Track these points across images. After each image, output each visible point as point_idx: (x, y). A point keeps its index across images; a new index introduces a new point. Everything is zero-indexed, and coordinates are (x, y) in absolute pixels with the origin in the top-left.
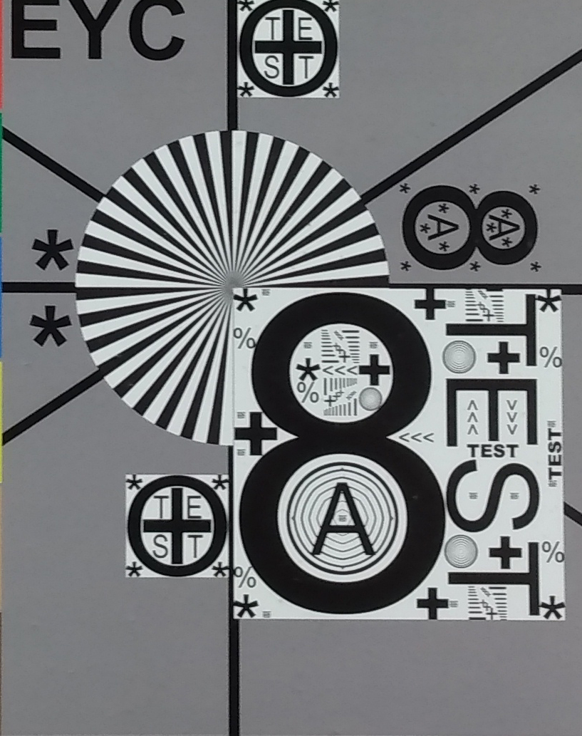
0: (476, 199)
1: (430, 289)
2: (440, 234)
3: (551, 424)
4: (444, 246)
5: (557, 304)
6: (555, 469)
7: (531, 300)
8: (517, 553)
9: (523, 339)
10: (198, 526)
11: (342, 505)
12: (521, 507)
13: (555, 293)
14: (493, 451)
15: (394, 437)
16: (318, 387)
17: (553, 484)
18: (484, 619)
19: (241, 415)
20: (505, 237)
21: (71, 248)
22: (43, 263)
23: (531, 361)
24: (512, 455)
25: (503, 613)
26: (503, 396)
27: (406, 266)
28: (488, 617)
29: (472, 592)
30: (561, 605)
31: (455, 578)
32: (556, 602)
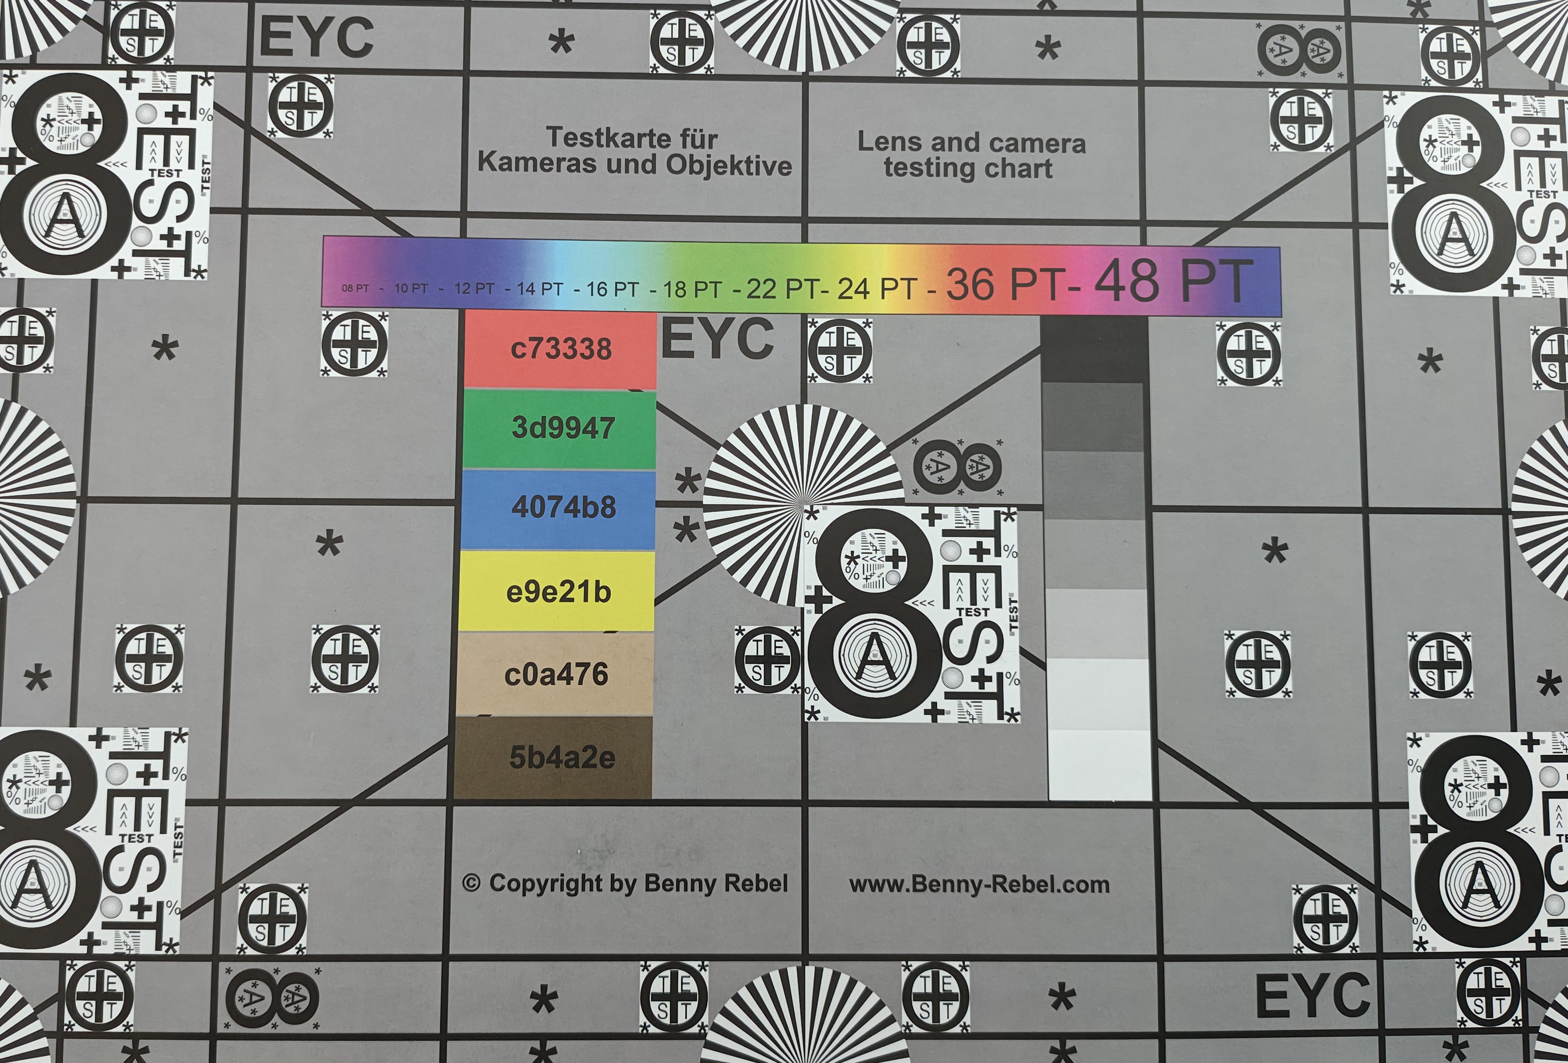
0: (962, 449)
1: (932, 506)
2: (938, 471)
3: (1011, 595)
4: (941, 479)
5: (1014, 517)
6: (1014, 624)
7: (997, 515)
8: (989, 679)
9: (993, 539)
10: (781, 660)
11: (875, 647)
12: (992, 649)
13: (1013, 510)
14: (973, 612)
15: (909, 603)
16: (859, 570)
17: (1012, 634)
18: (968, 722)
19: (809, 587)
20: (980, 473)
21: (701, 479)
22: (682, 489)
23: (998, 554)
24: (986, 615)
25: (980, 719)
26: (980, 576)
27: (916, 492)
28: (971, 721)
29: (960, 705)
30: (1018, 714)
31: (949, 696)
32: (1015, 711)
